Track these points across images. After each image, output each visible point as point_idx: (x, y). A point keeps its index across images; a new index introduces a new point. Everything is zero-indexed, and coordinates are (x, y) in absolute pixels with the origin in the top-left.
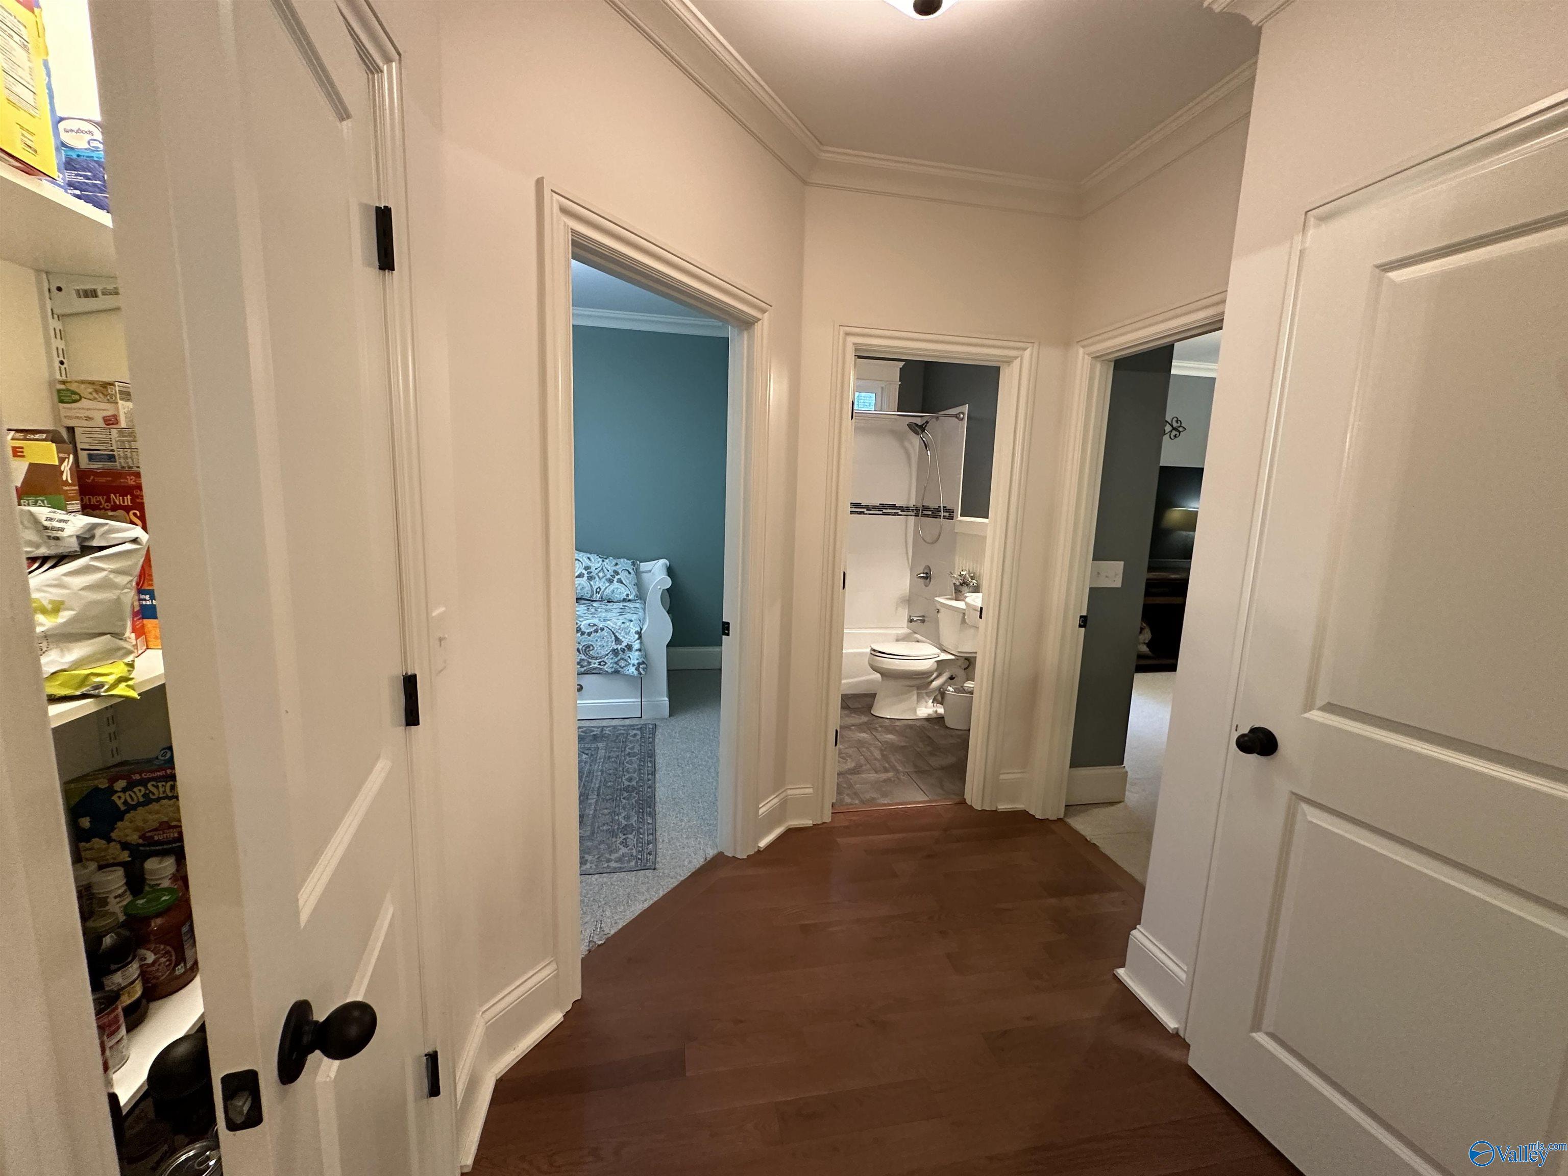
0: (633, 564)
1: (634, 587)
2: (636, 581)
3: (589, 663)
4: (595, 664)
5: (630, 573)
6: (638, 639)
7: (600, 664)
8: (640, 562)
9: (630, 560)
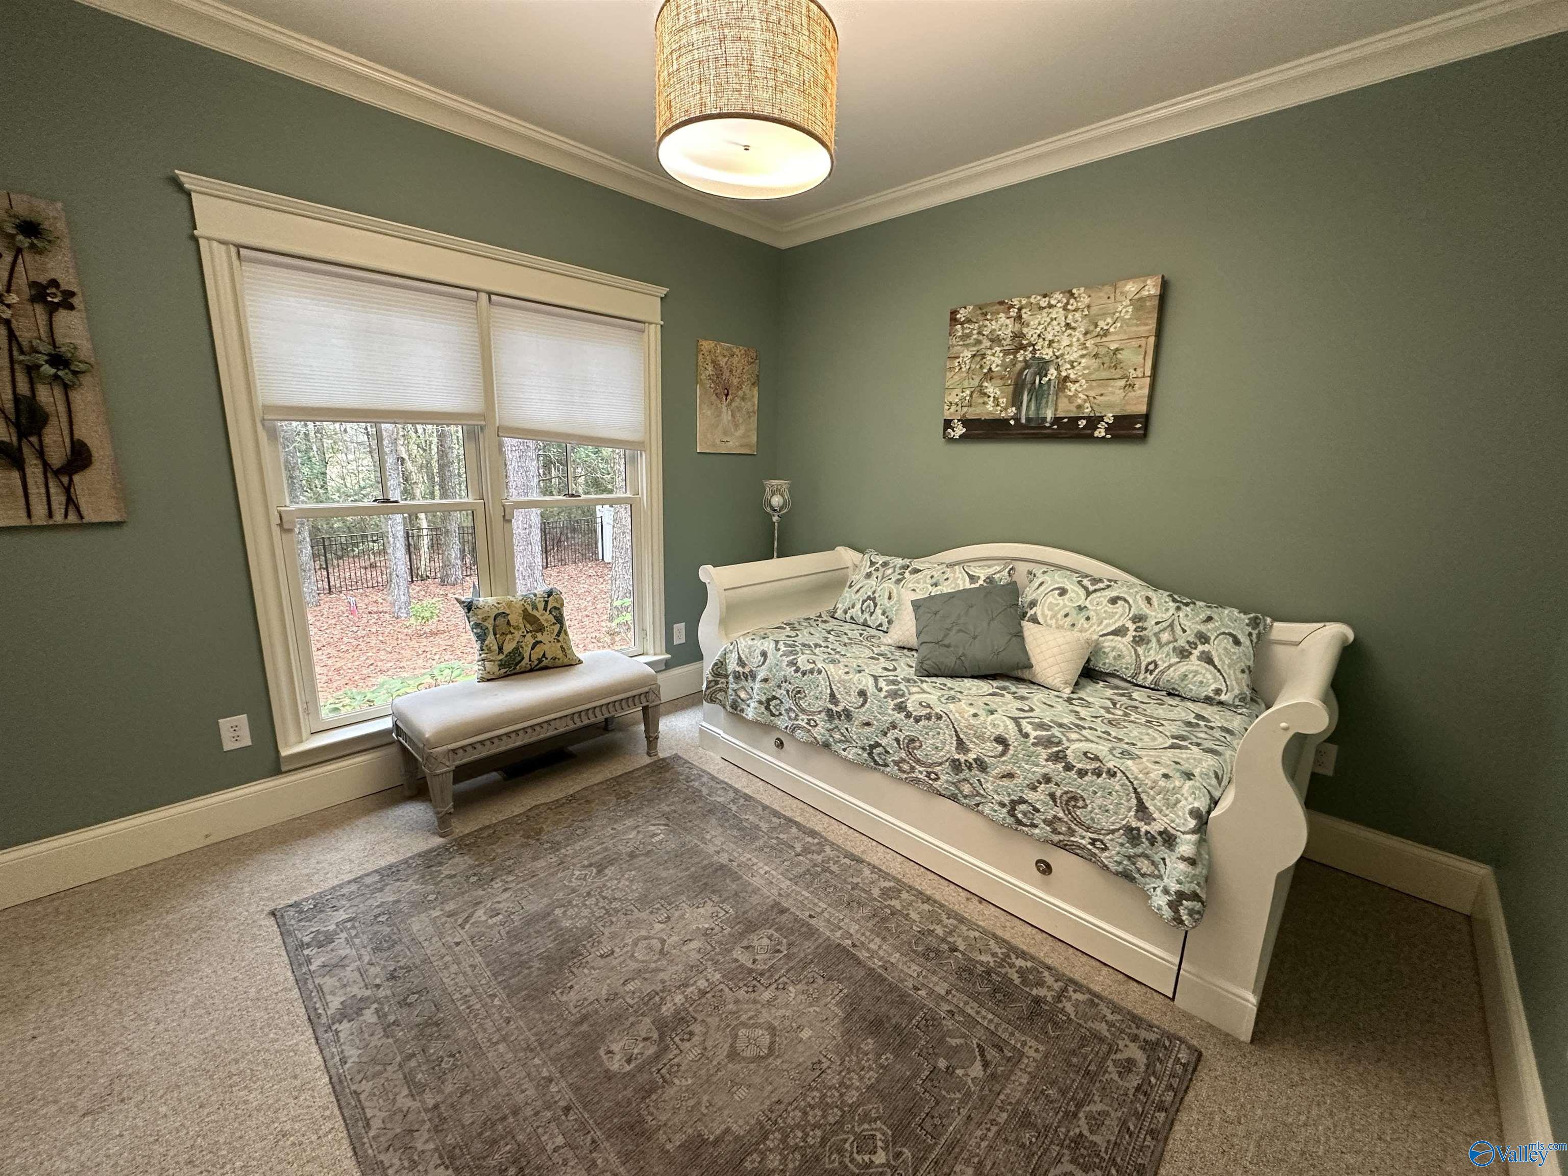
0: (1254, 623)
1: (1240, 676)
2: (1251, 663)
3: (1072, 832)
4: (1083, 838)
5: (1237, 642)
6: (1193, 832)
7: (1093, 844)
8: (1275, 619)
9: (1245, 613)
